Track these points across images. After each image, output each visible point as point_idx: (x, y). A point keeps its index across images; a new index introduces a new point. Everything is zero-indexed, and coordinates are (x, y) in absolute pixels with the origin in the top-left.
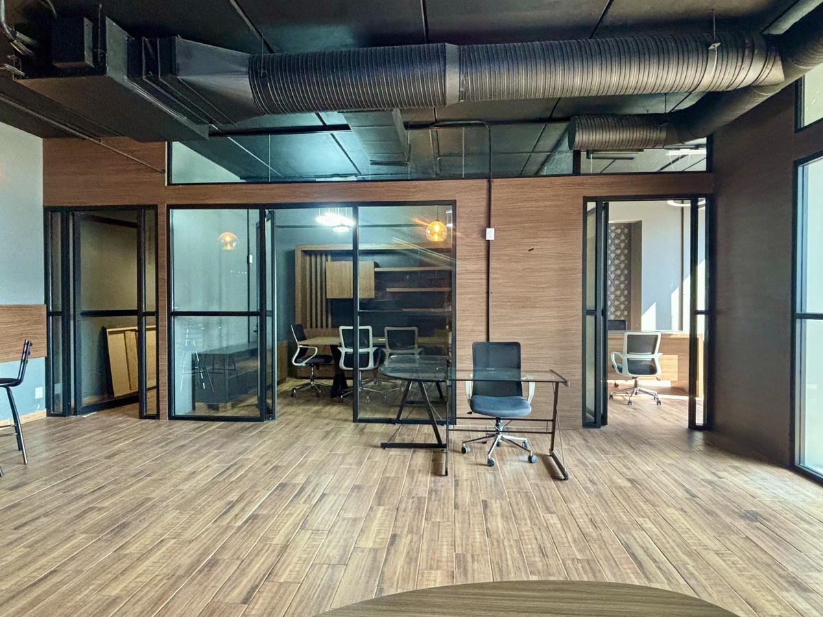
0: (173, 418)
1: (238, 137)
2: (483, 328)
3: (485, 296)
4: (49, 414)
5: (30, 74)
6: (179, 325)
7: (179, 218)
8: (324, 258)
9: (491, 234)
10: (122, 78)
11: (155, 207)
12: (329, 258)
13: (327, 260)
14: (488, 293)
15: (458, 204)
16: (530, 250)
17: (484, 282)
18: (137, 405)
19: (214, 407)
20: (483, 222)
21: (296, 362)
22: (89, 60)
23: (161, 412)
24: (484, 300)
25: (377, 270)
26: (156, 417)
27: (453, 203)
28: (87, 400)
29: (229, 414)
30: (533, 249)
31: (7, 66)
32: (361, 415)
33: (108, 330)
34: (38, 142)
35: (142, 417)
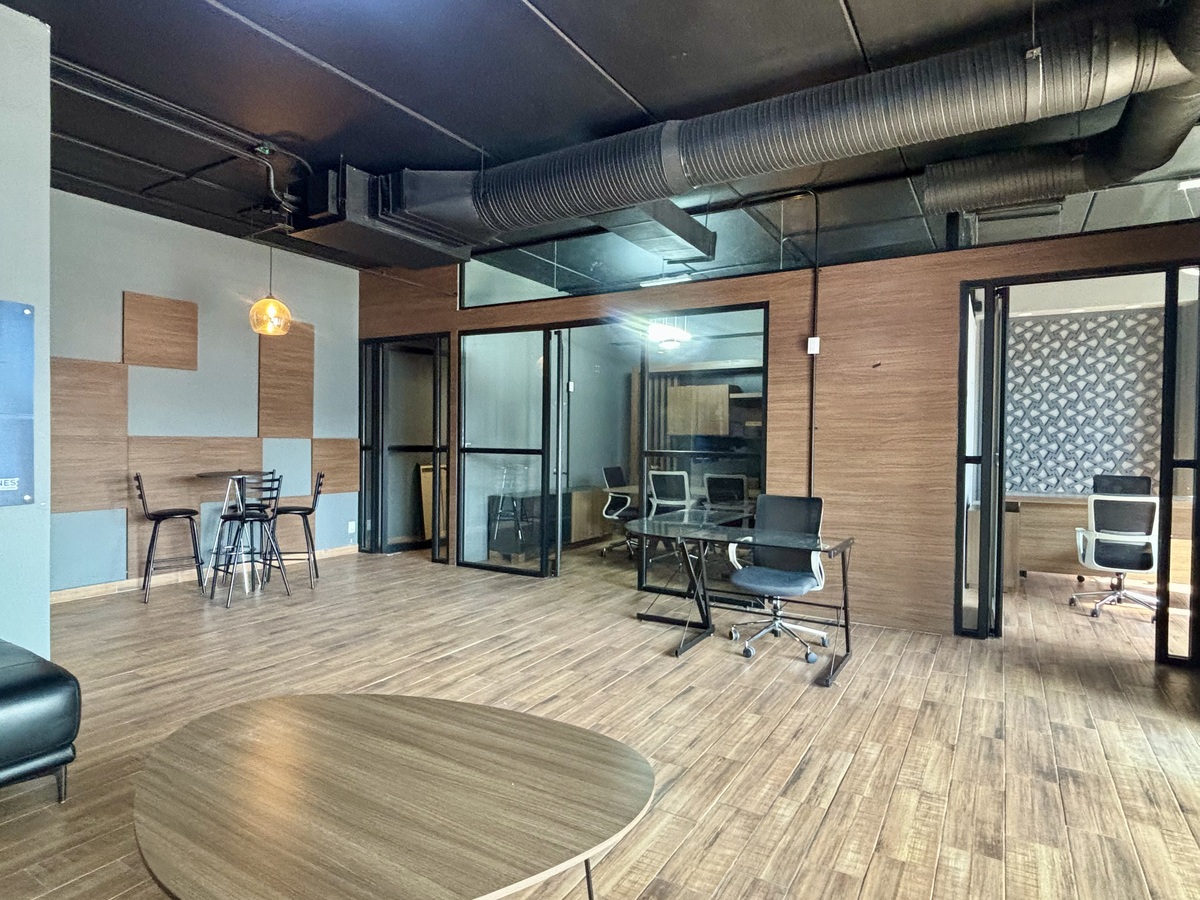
0: (462, 564)
1: (528, 248)
2: (804, 478)
3: (806, 432)
4: (360, 551)
5: (298, 228)
6: (469, 461)
7: (472, 345)
8: (669, 381)
9: (814, 345)
10: (364, 220)
11: (447, 335)
12: (676, 381)
13: (672, 385)
14: (811, 429)
15: (770, 306)
16: (874, 366)
17: (806, 413)
18: (429, 551)
19: (508, 558)
20: (806, 329)
21: (606, 513)
22: (332, 210)
23: (450, 557)
24: (806, 438)
25: (733, 396)
26: (445, 562)
27: (765, 306)
28: (392, 539)
29: (521, 566)
30: (879, 365)
31: (280, 225)
32: (650, 582)
33: (422, 467)
34: (354, 274)
35: (434, 560)
